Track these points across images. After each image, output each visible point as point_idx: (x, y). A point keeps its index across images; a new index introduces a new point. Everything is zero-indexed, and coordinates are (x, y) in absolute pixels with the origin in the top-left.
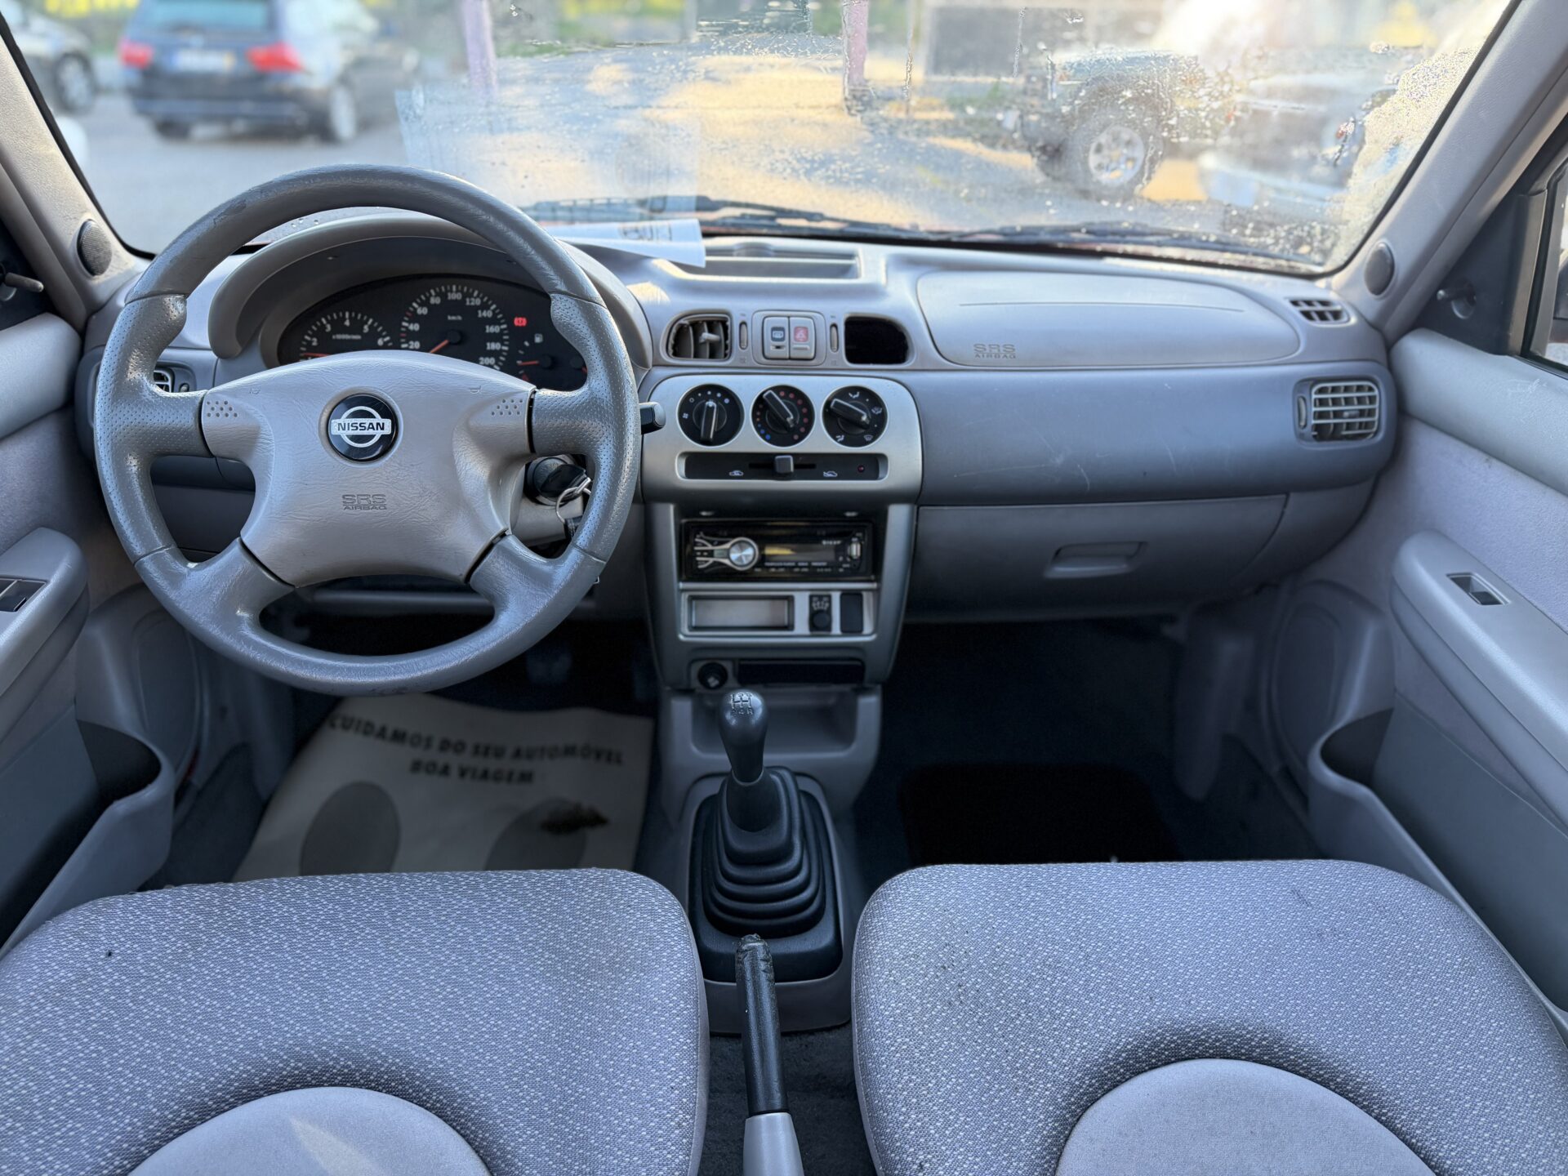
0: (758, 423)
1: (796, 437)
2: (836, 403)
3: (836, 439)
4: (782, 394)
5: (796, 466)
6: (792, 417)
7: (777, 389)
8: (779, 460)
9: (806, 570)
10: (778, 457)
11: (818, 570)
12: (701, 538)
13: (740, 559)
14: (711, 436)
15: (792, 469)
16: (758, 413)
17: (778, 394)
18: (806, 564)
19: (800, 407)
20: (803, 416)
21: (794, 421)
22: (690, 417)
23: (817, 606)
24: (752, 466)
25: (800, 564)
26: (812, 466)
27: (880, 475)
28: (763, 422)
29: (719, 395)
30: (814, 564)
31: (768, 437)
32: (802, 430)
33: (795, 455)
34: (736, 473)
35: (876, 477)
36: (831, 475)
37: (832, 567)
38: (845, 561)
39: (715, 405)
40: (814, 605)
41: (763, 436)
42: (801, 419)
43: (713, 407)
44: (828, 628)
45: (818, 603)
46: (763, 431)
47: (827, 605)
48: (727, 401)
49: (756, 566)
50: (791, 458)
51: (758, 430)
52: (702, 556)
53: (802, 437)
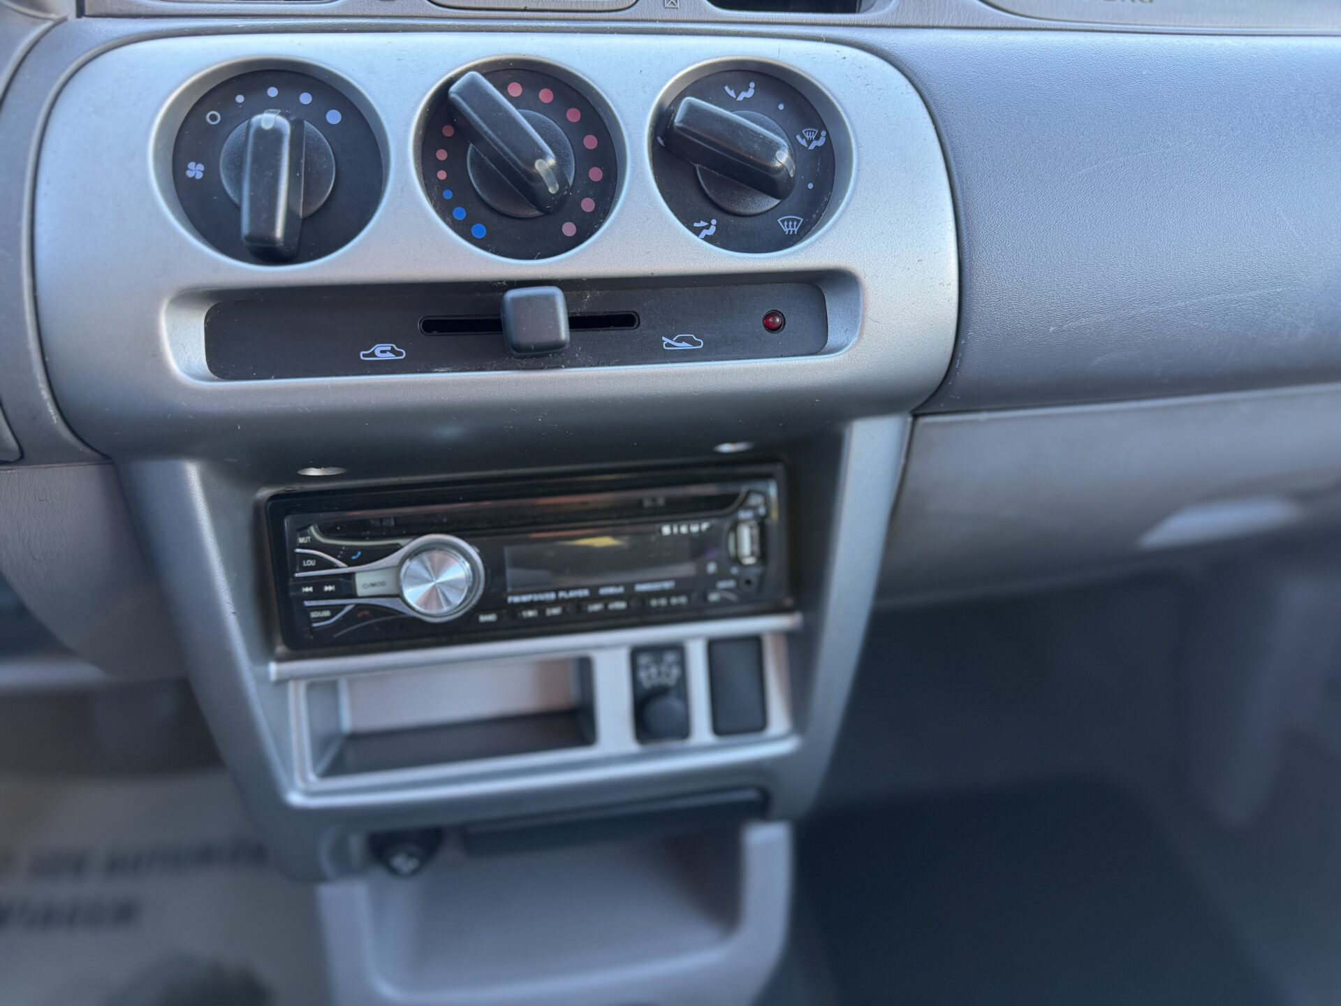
0: (443, 185)
1: (569, 229)
2: (692, 109)
3: (697, 232)
4: (516, 90)
5: (576, 323)
6: (551, 161)
7: (501, 71)
8: (516, 301)
9: (621, 605)
10: (512, 294)
11: (654, 603)
12: (314, 545)
13: (432, 596)
14: (279, 232)
15: (564, 333)
16: (442, 155)
17: (503, 88)
18: (620, 590)
19: (577, 132)
20: (586, 159)
21: (560, 171)
22: (211, 172)
23: (650, 676)
24: (431, 326)
25: (604, 591)
26: (627, 320)
27: (832, 339)
28: (457, 181)
29: (306, 98)
30: (641, 588)
31: (479, 231)
32: (588, 205)
33: (569, 285)
34: (382, 352)
35: (819, 346)
36: (685, 345)
37: (687, 593)
38: (722, 575)
39: (285, 125)
40: (642, 675)
41: (463, 230)
42: (581, 173)
43: (276, 134)
44: (682, 730)
45: (653, 670)
46: (460, 214)
47: (675, 672)
48: (334, 117)
49: (482, 607)
50: (558, 294)
51: (444, 209)
52: (319, 594)
53: (587, 229)
